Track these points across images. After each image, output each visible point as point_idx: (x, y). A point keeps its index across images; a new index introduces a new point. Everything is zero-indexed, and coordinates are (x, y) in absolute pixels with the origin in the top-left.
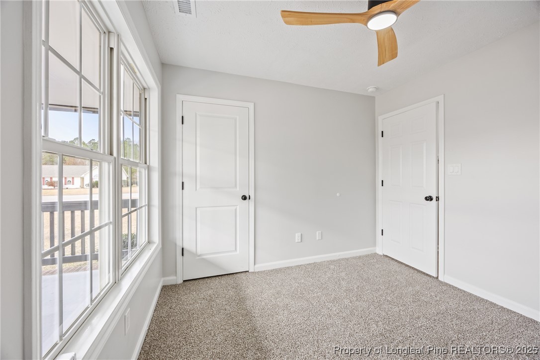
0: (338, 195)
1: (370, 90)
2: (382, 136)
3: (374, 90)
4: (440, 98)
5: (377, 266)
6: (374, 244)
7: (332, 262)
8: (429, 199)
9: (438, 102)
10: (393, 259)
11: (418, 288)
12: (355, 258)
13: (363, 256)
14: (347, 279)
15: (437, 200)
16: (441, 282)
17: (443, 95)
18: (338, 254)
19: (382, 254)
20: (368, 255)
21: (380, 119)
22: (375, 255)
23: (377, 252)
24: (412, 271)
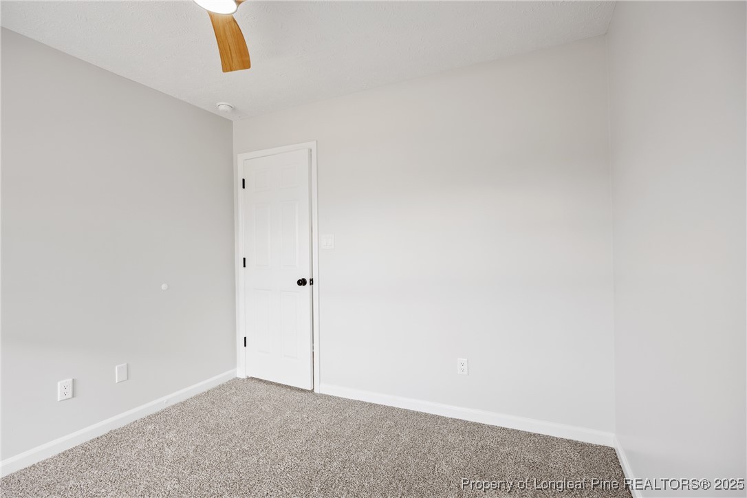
0: (164, 287)
1: (222, 108)
2: (244, 187)
3: (228, 109)
4: (313, 145)
5: (235, 399)
6: (233, 363)
7: (150, 419)
8: (302, 282)
9: (311, 150)
10: (261, 380)
11: (288, 414)
12: (198, 397)
13: (214, 390)
14: (179, 440)
15: (311, 284)
16: (316, 395)
17: (315, 142)
18: (164, 399)
19: (245, 377)
20: (223, 385)
21: (240, 159)
22: (234, 383)
23: (239, 376)
24: (284, 391)
